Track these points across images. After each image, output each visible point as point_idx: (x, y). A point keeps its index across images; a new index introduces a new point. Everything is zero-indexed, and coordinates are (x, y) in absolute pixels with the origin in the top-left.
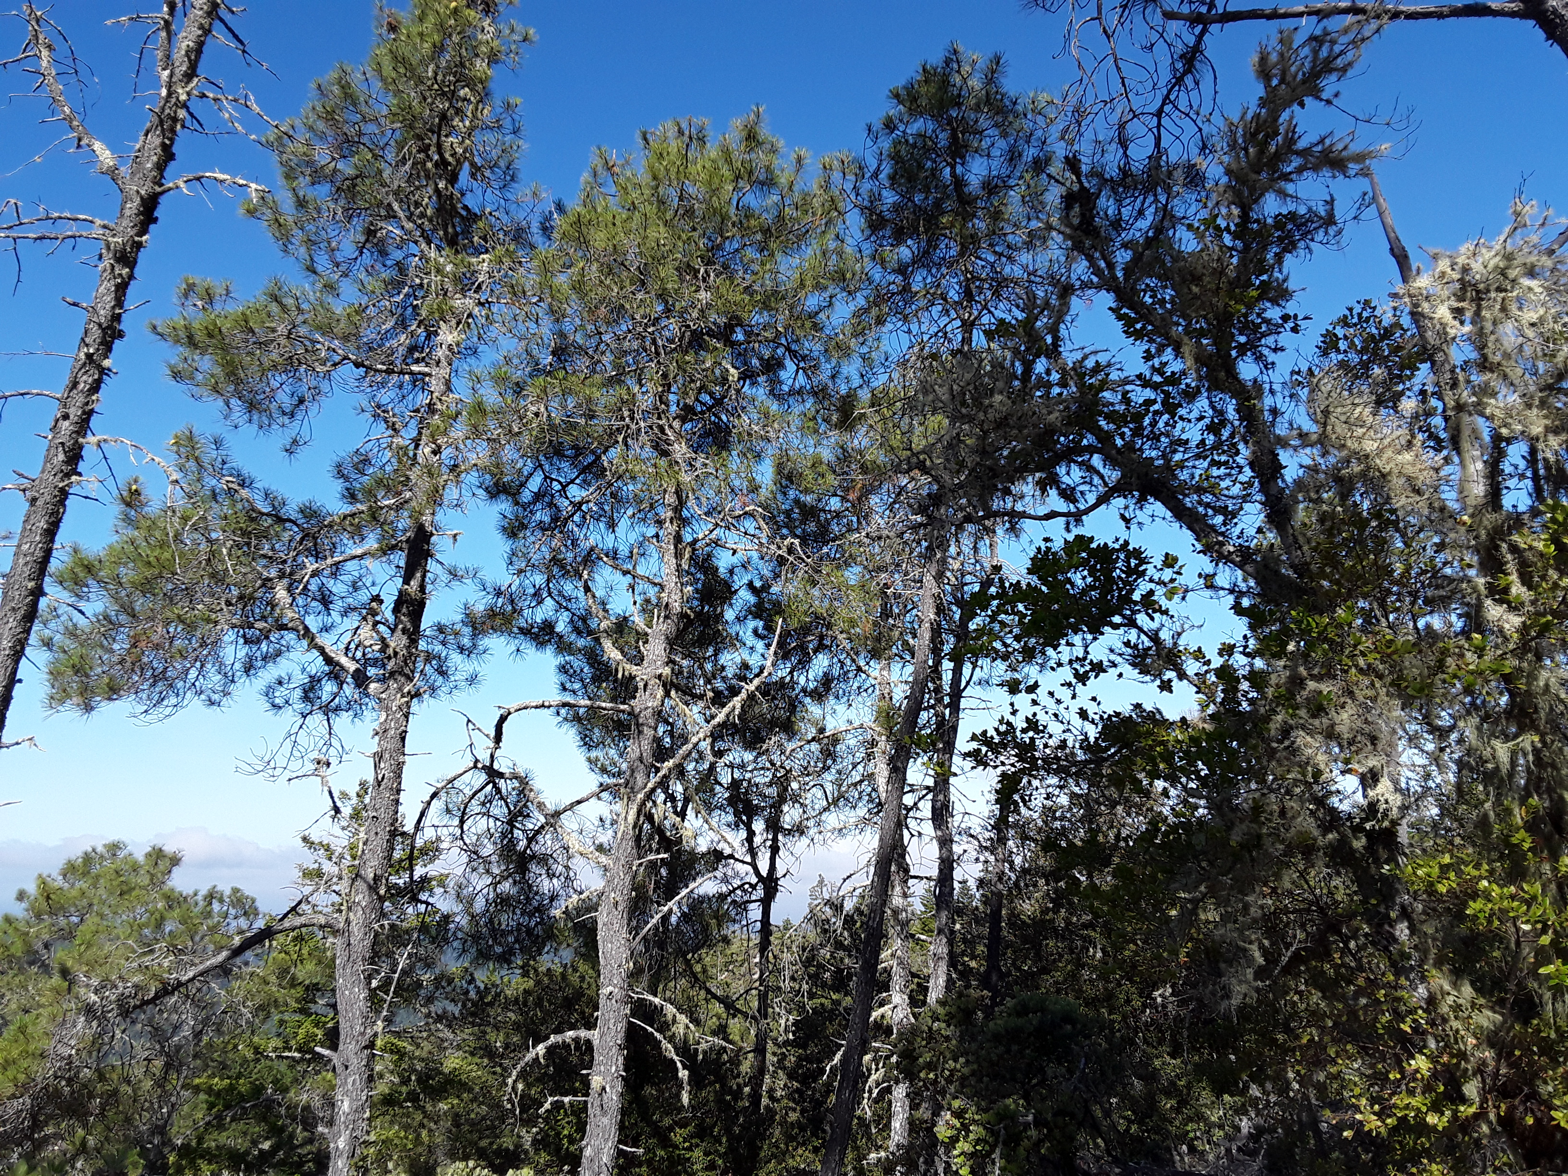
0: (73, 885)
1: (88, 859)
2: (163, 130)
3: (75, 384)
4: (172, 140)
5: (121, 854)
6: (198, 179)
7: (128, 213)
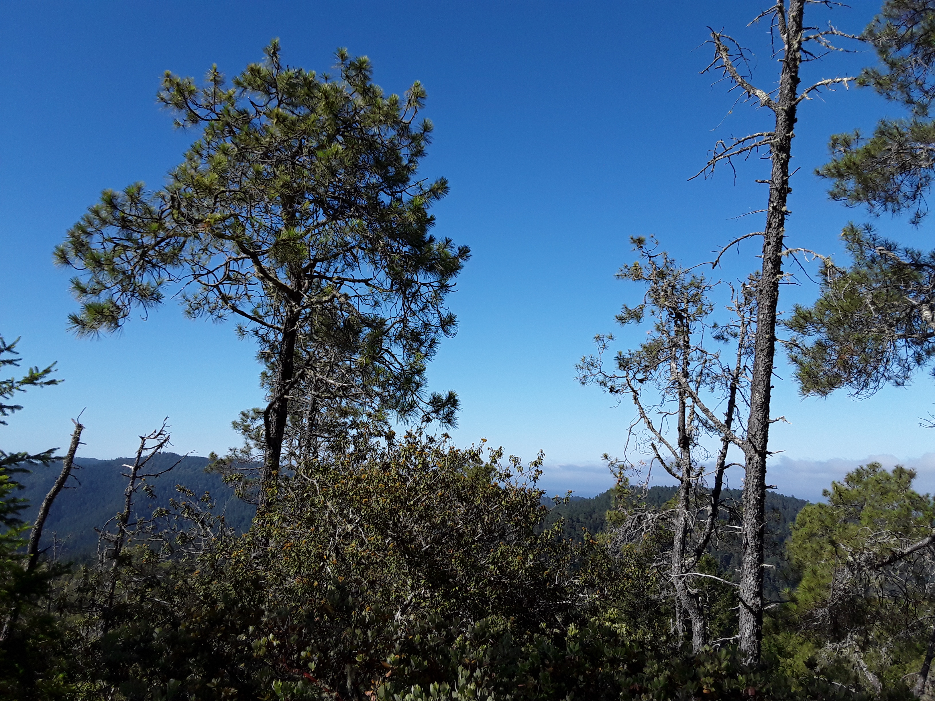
0: (854, 487)
1: (859, 473)
2: (790, 69)
3: (770, 225)
4: (796, 72)
5: (879, 471)
6: (814, 88)
7: (780, 122)
